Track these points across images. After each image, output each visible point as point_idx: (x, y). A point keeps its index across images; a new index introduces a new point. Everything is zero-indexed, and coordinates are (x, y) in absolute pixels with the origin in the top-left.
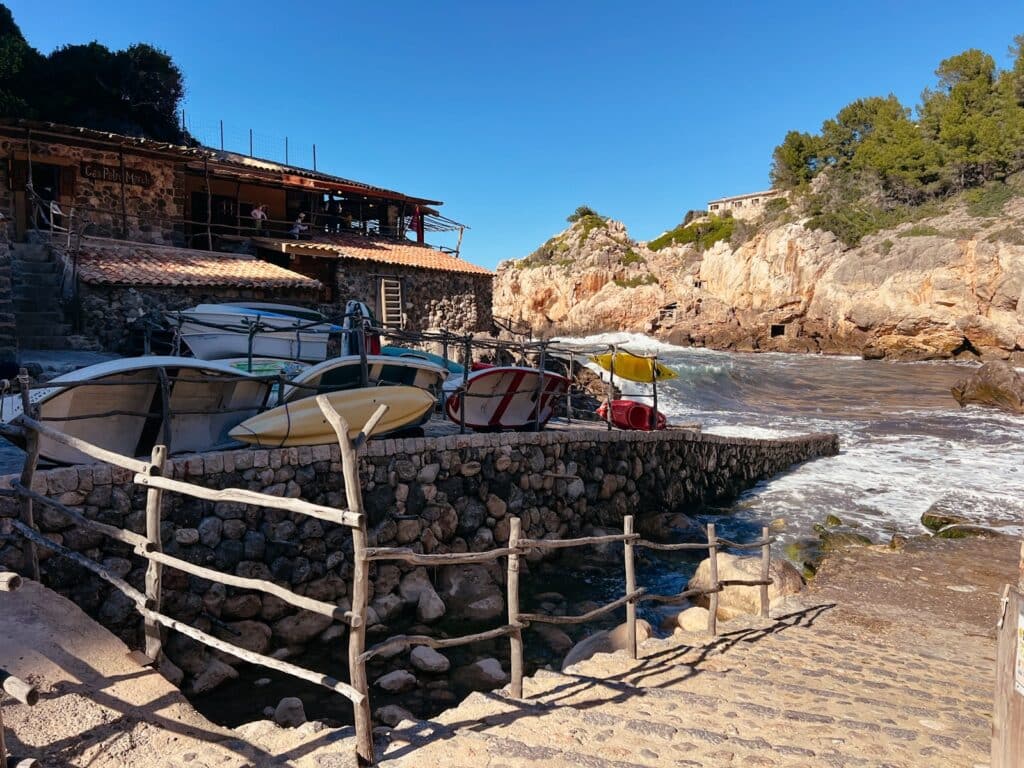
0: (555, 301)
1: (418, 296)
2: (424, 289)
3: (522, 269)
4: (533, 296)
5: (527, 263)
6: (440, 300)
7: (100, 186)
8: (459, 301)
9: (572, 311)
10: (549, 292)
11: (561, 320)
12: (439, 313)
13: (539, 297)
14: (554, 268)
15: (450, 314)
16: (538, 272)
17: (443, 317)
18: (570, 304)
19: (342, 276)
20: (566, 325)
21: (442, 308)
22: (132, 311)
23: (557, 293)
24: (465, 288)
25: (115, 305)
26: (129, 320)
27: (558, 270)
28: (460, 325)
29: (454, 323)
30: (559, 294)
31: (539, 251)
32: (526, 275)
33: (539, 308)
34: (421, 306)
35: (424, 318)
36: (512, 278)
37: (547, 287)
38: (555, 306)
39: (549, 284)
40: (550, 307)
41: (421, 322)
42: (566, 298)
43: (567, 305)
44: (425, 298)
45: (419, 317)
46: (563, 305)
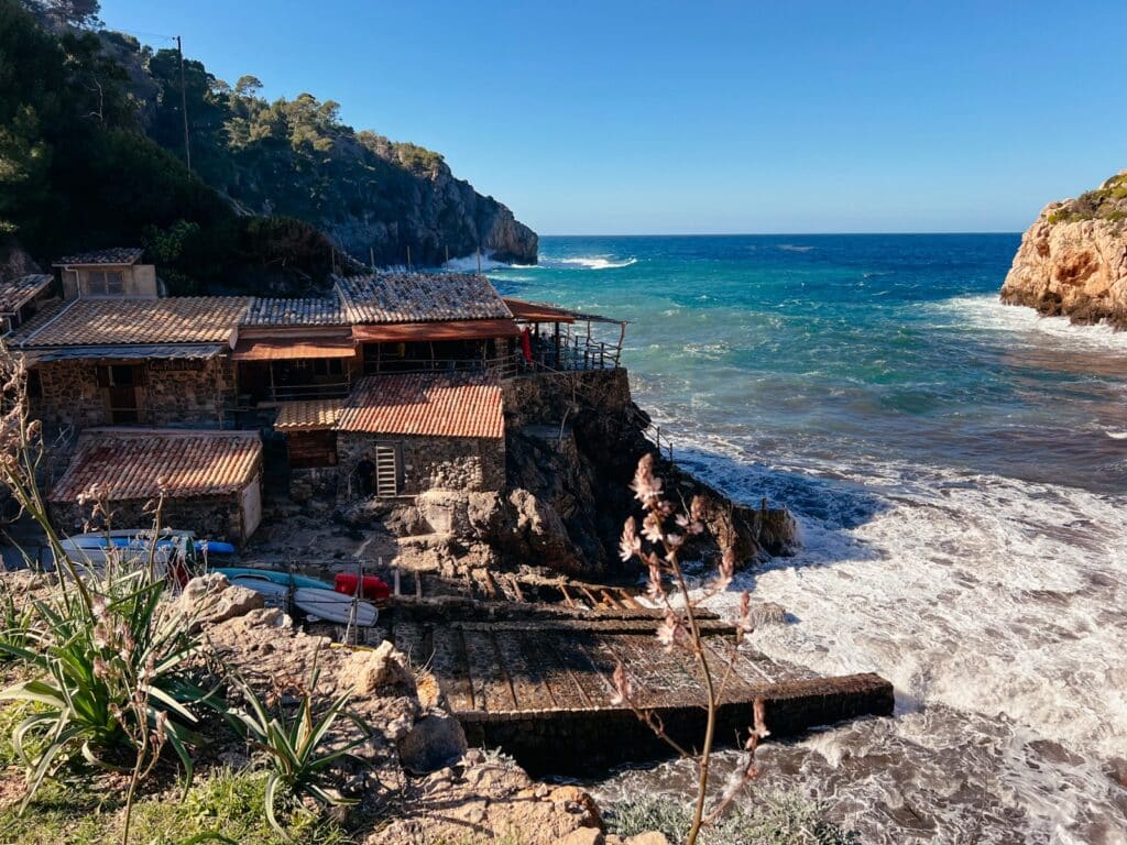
0: (1095, 269)
1: (417, 458)
2: (422, 452)
3: (1055, 223)
4: (1060, 263)
5: (1065, 215)
6: (441, 462)
7: (163, 376)
8: (461, 463)
9: (1117, 284)
10: (1086, 258)
11: (1101, 296)
12: (441, 474)
13: (1070, 264)
14: (1097, 223)
15: (452, 475)
16: (1072, 229)
17: (445, 478)
18: (1115, 274)
19: (341, 443)
20: (1108, 303)
21: (444, 469)
22: (77, 520)
23: (1097, 258)
24: (468, 451)
25: (67, 515)
26: (76, 526)
27: (1102, 226)
28: (464, 485)
29: (456, 483)
30: (1101, 262)
31: (1081, 199)
32: (1060, 231)
33: (1069, 279)
34: (421, 467)
35: (425, 479)
36: (1039, 235)
37: (1083, 251)
38: (1094, 277)
39: (1086, 246)
40: (1086, 277)
41: (421, 482)
42: (1109, 266)
43: (1110, 277)
44: (425, 460)
45: (419, 478)
46: (1104, 276)
